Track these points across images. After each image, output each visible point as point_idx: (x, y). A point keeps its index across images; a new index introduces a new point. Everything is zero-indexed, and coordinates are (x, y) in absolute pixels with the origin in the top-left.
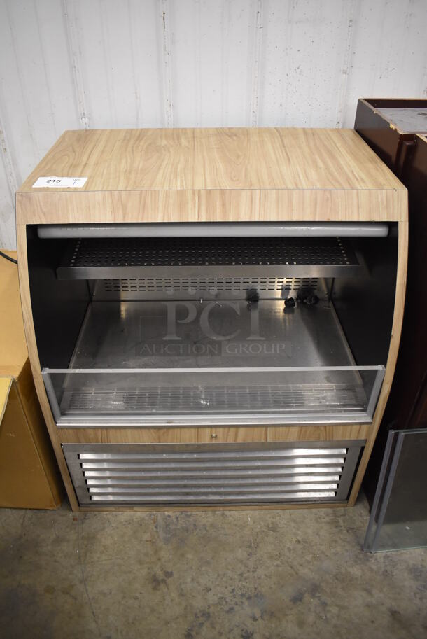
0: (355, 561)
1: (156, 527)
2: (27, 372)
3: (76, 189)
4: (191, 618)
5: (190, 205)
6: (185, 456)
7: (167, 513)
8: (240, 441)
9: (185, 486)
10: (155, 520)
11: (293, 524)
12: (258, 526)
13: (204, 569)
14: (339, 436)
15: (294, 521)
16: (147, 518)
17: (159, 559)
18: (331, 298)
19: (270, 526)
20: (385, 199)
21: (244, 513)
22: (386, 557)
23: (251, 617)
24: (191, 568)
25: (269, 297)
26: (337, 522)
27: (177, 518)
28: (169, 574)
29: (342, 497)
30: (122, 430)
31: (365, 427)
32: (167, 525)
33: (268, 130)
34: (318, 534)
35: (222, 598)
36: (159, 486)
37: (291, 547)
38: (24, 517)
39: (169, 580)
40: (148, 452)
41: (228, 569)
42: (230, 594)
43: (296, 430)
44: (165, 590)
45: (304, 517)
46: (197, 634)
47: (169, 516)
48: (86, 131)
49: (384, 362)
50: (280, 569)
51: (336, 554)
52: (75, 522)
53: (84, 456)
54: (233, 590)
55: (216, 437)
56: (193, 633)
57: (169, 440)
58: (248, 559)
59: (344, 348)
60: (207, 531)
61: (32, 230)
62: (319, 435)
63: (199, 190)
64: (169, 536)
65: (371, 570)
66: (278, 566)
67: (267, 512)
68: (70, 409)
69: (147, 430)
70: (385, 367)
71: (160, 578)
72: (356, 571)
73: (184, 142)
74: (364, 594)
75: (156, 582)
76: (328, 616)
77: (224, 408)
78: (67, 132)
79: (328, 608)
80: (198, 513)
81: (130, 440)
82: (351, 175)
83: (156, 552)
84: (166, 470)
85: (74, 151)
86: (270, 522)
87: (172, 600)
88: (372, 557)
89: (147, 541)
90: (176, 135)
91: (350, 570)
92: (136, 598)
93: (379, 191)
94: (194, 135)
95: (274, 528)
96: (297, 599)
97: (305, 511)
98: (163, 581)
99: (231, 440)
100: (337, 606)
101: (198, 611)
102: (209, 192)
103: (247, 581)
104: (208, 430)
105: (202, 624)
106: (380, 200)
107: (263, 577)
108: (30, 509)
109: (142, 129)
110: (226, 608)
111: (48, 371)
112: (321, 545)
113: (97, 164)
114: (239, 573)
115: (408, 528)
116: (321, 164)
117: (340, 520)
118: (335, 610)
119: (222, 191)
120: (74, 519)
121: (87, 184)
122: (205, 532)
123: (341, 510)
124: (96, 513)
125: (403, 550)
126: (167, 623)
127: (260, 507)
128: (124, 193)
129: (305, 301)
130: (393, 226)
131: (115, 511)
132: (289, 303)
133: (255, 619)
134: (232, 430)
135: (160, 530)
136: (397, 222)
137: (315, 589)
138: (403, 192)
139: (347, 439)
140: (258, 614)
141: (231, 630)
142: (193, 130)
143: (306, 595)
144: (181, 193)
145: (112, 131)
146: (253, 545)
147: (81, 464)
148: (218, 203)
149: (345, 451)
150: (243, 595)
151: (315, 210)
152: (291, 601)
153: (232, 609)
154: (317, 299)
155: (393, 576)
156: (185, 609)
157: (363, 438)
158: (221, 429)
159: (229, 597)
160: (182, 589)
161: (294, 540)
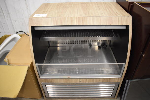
2: (32, 64)
3: (44, 17)
5: (74, 21)
6: (73, 86)
8: (87, 82)
9: (73, 93)
14: (113, 81)
18: (110, 45)
20: (125, 19)
25: (94, 45)
29: (113, 96)
30: (57, 79)
31: (120, 79)
33: (94, 3)
36: (66, 93)
40: (63, 85)
43: (102, 79)
48: (48, 3)
49: (125, 62)
53: (47, 86)
55: (81, 81)
57: (69, 82)
59: (114, 58)
61: (33, 28)
62: (108, 81)
63: (76, 17)
68: (43, 74)
69: (63, 79)
73: (72, 5)
77: (83, 74)
78: (43, 4)
81: (59, 82)
82: (116, 13)
84: (68, 89)
85: (44, 8)
90: (70, 4)
93: (124, 17)
94: (75, 4)
99: (85, 82)
102: (79, 17)
104: (79, 80)
108: (34, 99)
109: (62, 3)
111: (37, 64)
113: (50, 11)
116: (108, 10)
119: (82, 17)
121: (47, 16)
127: (92, 99)
128: (56, 18)
129: (103, 46)
130: (127, 26)
134: (85, 80)
136: (129, 25)
138: (130, 17)
139: (115, 82)
142: (75, 3)
144: (71, 18)
145: (54, 3)
147: (46, 88)
148: (81, 20)
149: (114, 85)
151: (107, 22)
154: (106, 46)
157: (119, 81)
158: (82, 79)
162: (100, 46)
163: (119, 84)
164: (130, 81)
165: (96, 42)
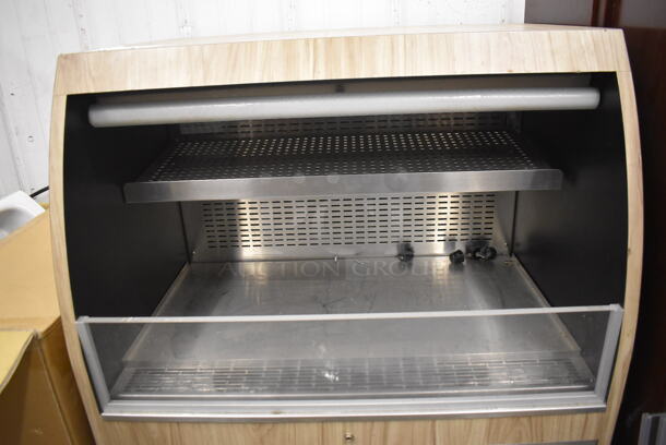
5: (302, 59)
8: (390, 443)
20: (591, 42)
30: (203, 426)
43: (483, 423)
55: (352, 438)
57: (277, 443)
62: (520, 433)
63: (315, 39)
68: (127, 390)
70: (622, 305)
77: (364, 389)
99: (376, 444)
106: (583, 43)
111: (86, 319)
119: (349, 39)
129: (478, 255)
132: (456, 259)
136: (615, 73)
138: (617, 33)
139: (566, 439)
144: (289, 44)
148: (343, 54)
151: (488, 58)
158: (360, 424)
162: (459, 252)
164: (665, 419)
165: (436, 233)
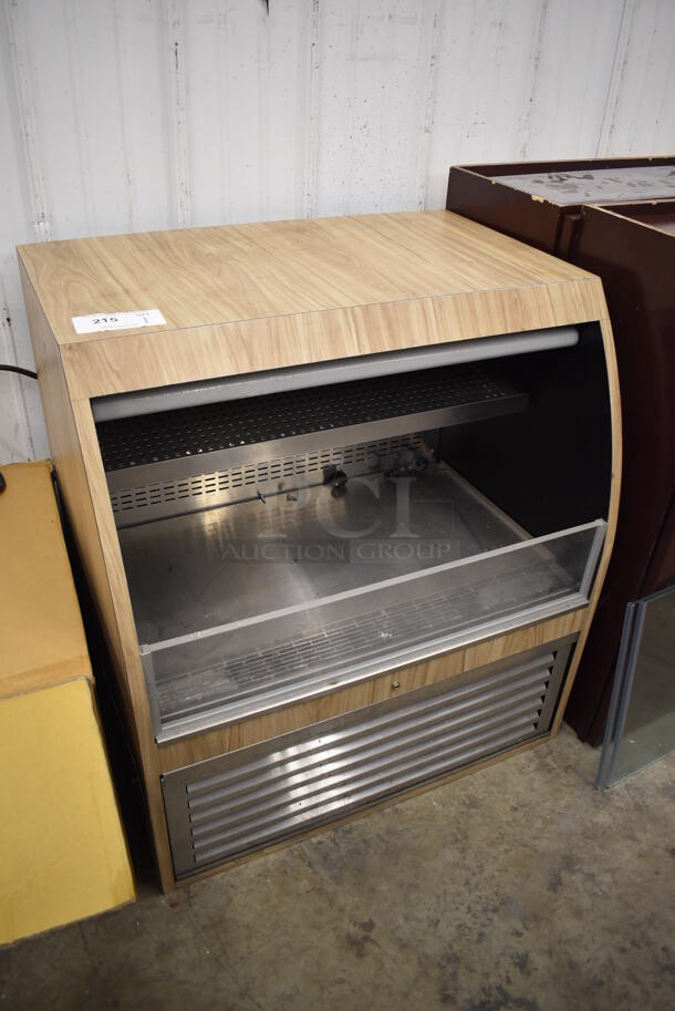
0: (596, 807)
1: (310, 865)
4: (435, 973)
5: (344, 331)
7: (314, 840)
8: (428, 682)
10: (302, 857)
11: (494, 789)
12: (452, 809)
13: (412, 897)
14: (549, 636)
15: (494, 784)
16: (288, 858)
17: (341, 910)
19: (467, 802)
20: (579, 293)
21: (423, 797)
22: (627, 787)
23: (512, 934)
24: (395, 904)
26: (546, 765)
27: (333, 840)
28: (369, 926)
29: (544, 728)
31: (580, 612)
32: (325, 858)
33: (340, 220)
34: (533, 790)
35: (460, 926)
37: (510, 820)
38: (83, 937)
39: (373, 934)
41: (445, 883)
42: (469, 916)
44: (377, 950)
45: (503, 773)
46: (456, 990)
47: (320, 843)
50: (512, 853)
51: (568, 807)
52: (177, 909)
53: (195, 787)
54: (469, 908)
55: (398, 686)
56: (450, 992)
57: (332, 712)
58: (464, 858)
60: (388, 842)
62: (527, 641)
64: (336, 871)
65: (619, 809)
66: (506, 851)
67: (452, 785)
69: (301, 706)
70: (605, 519)
71: (359, 938)
72: (603, 818)
73: (240, 245)
74: (629, 842)
75: (357, 945)
76: (604, 888)
79: (598, 879)
80: (358, 822)
82: (517, 267)
83: (331, 903)
84: (319, 765)
85: (76, 273)
86: (464, 798)
87: (394, 960)
88: (612, 794)
89: (308, 892)
90: (214, 236)
91: (595, 820)
92: (341, 981)
93: (570, 284)
95: (473, 803)
96: (555, 884)
97: (500, 766)
98: (366, 939)
99: (417, 685)
100: (606, 871)
101: (439, 959)
102: (366, 308)
103: (480, 887)
104: (388, 679)
105: (455, 974)
106: (573, 295)
107: (496, 873)
109: (151, 233)
110: (474, 937)
112: (544, 802)
114: (464, 882)
115: (632, 742)
116: (463, 257)
117: (548, 760)
118: (607, 878)
119: (384, 306)
120: (172, 906)
121: (169, 318)
122: (384, 845)
123: (543, 748)
124: (204, 881)
125: (642, 771)
126: (406, 995)
127: (442, 782)
128: (242, 325)
130: (589, 331)
131: (233, 867)
133: (519, 934)
134: (421, 668)
135: (318, 867)
136: (598, 322)
137: (569, 862)
138: (595, 283)
139: (560, 635)
140: (519, 927)
141: (497, 964)
142: (234, 228)
143: (563, 874)
145: (101, 239)
146: (459, 836)
147: (188, 802)
148: (382, 323)
149: (552, 658)
150: (485, 910)
151: (504, 318)
152: (549, 889)
153: (481, 935)
155: (647, 806)
156: (420, 963)
157: (576, 630)
158: (407, 672)
159: (469, 922)
160: (400, 939)
161: (508, 808)
163: (574, 646)
164: (644, 604)
